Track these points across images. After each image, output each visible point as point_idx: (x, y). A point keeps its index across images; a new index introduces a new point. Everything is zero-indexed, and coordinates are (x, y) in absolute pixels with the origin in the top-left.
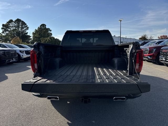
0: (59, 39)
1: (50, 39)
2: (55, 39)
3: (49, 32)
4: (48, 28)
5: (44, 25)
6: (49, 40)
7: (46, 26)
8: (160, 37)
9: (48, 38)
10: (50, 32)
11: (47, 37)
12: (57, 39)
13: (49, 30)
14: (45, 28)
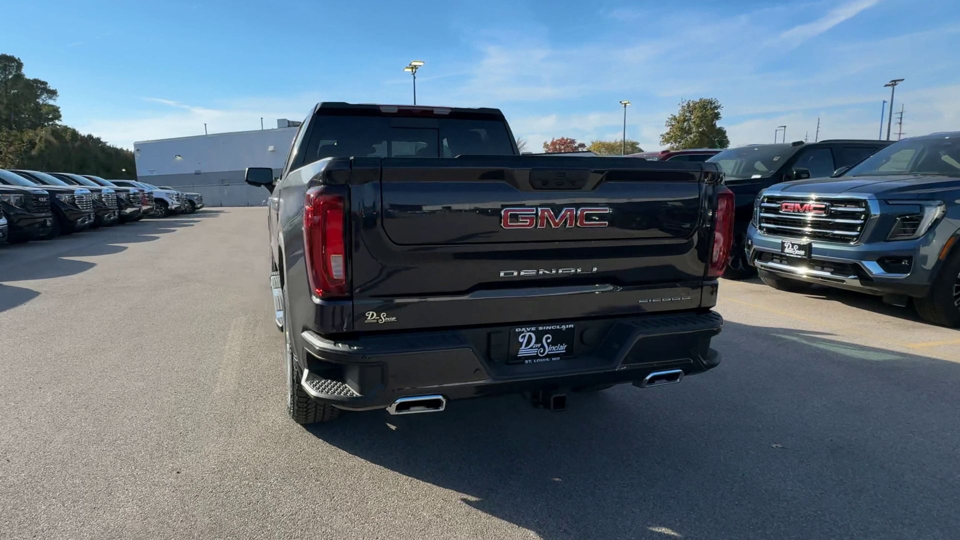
0: (103, 140)
1: (52, 139)
2: (83, 138)
3: (43, 99)
4: (36, 81)
5: (11, 59)
6: (47, 142)
7: (20, 65)
8: (549, 143)
9: (43, 133)
10: (51, 102)
11: (34, 127)
12: (90, 137)
13: (39, 87)
14: (19, 77)
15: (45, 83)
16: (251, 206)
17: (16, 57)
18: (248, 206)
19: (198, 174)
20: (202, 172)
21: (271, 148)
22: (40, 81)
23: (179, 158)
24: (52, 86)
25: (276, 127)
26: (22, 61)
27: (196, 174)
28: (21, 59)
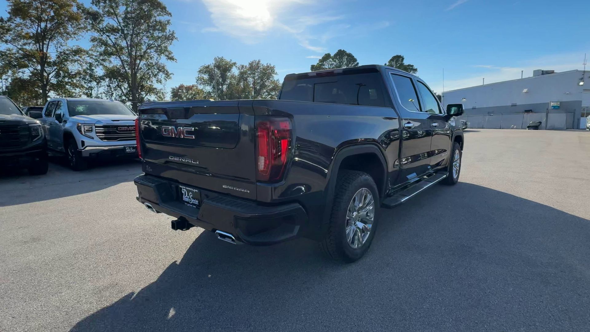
15: (412, 66)
16: (503, 129)
17: (402, 56)
18: (500, 129)
19: (474, 109)
20: (477, 107)
21: (525, 90)
22: (410, 65)
23: (464, 99)
24: (415, 67)
25: (532, 76)
26: (404, 57)
27: (473, 109)
28: (404, 56)
